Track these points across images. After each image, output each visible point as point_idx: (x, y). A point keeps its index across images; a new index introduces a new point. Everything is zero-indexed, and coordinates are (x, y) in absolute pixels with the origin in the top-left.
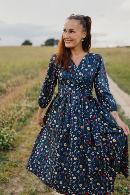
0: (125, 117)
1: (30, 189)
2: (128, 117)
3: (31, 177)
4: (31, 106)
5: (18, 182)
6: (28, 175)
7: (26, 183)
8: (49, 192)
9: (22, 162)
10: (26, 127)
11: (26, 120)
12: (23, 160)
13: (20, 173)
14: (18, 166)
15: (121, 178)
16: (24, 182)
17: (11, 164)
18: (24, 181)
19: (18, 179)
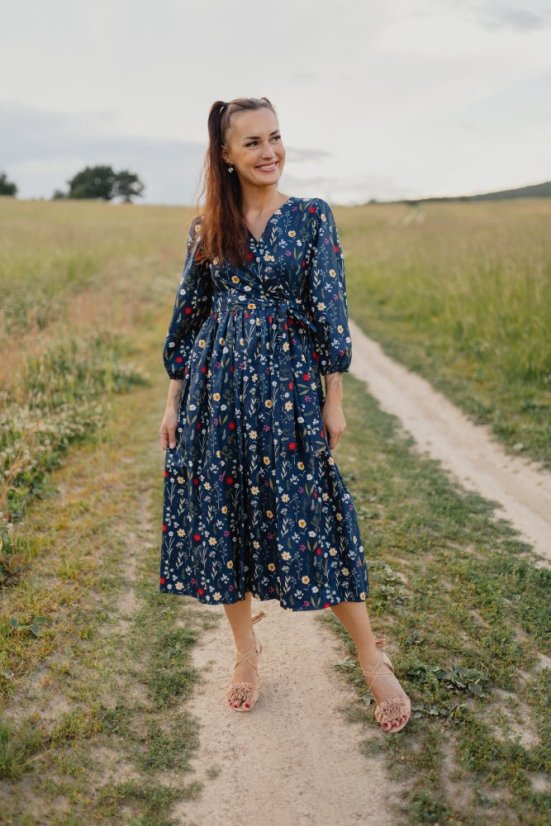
0: (420, 456)
1: (97, 705)
2: (427, 453)
3: (94, 667)
4: (53, 429)
5: (46, 687)
6: (81, 664)
7: (76, 690)
8: (169, 707)
9: (50, 621)
10: (44, 504)
11: (38, 479)
12: (54, 616)
13: (48, 658)
14: (38, 634)
15: (418, 642)
16: (69, 686)
17: (10, 631)
18: (69, 680)
19: (43, 676)
